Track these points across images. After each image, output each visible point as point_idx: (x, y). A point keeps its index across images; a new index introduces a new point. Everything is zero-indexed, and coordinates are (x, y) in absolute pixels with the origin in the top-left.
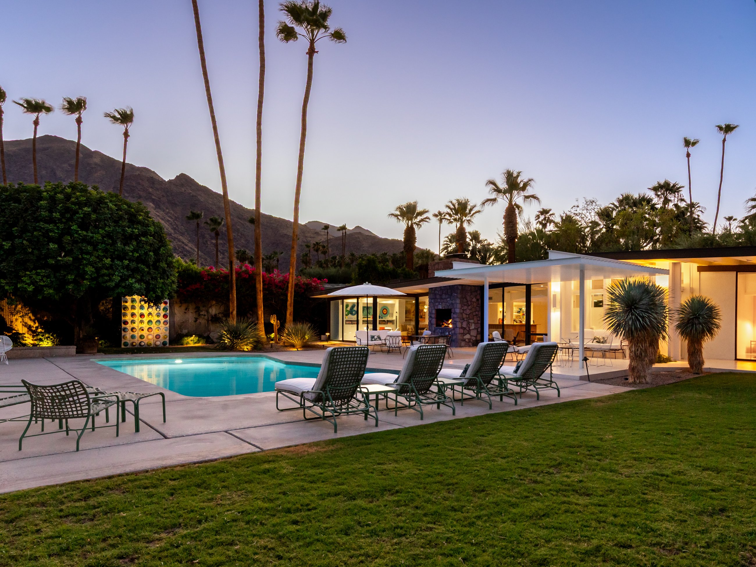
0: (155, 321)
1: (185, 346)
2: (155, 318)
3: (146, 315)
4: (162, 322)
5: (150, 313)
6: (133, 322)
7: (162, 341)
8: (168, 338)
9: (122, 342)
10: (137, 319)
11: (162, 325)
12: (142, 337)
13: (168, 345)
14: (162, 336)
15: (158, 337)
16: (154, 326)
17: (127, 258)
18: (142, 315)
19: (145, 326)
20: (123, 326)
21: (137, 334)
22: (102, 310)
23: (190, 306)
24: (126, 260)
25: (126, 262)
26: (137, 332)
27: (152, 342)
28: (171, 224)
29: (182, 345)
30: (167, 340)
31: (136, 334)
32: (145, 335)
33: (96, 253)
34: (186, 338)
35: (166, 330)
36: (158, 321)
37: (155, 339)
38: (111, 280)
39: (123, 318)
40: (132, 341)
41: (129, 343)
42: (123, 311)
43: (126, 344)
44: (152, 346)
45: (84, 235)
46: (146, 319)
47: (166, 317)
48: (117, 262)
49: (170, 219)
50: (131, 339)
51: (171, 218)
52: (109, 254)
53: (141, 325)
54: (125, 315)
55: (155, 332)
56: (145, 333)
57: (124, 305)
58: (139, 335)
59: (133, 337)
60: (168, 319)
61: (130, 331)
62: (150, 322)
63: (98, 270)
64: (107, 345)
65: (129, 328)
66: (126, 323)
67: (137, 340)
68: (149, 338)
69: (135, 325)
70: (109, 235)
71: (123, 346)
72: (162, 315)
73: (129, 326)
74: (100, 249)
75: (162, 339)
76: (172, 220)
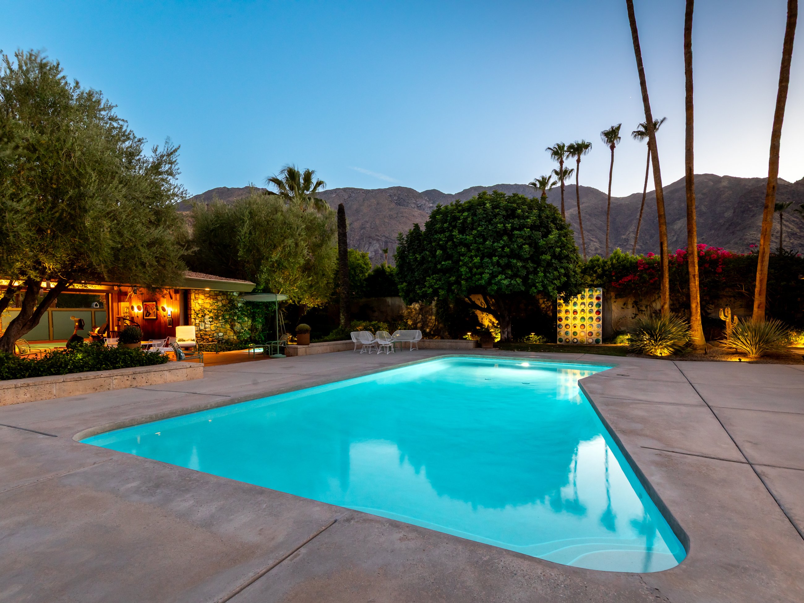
0: (588, 318)
1: (619, 345)
2: (587, 315)
3: (579, 312)
4: (594, 318)
5: (583, 310)
6: (567, 318)
7: (595, 339)
8: (601, 336)
9: (558, 338)
10: (571, 315)
11: (595, 323)
12: (575, 333)
13: (601, 343)
14: (594, 333)
15: (591, 334)
16: (587, 323)
17: (497, 254)
18: (575, 312)
19: (578, 322)
20: (558, 322)
21: (571, 330)
22: (543, 308)
23: (629, 300)
24: (495, 256)
25: (495, 259)
26: (570, 329)
27: (585, 339)
28: (797, 224)
29: (615, 343)
30: (600, 337)
31: (569, 330)
32: (578, 332)
33: (469, 254)
34: (621, 337)
35: (598, 327)
36: (591, 318)
37: (588, 336)
38: (481, 278)
39: (558, 315)
40: (566, 337)
41: (564, 339)
42: (558, 309)
43: (561, 340)
44: (585, 343)
45: (461, 239)
46: (579, 316)
47: (599, 314)
48: (486, 260)
49: (795, 219)
50: (565, 336)
51: (797, 218)
52: (480, 253)
53: (574, 322)
54: (560, 311)
55: (588, 329)
56: (578, 329)
57: (559, 302)
58: (573, 331)
59: (567, 333)
60: (601, 315)
61: (564, 328)
62: (583, 318)
63: (471, 269)
64: (545, 340)
65: (564, 325)
66: (561, 319)
67: (571, 336)
68: (582, 336)
69: (569, 322)
70: (480, 235)
71: (558, 343)
72: (595, 311)
73: (564, 322)
74: (473, 249)
75: (594, 337)
76: (798, 220)
